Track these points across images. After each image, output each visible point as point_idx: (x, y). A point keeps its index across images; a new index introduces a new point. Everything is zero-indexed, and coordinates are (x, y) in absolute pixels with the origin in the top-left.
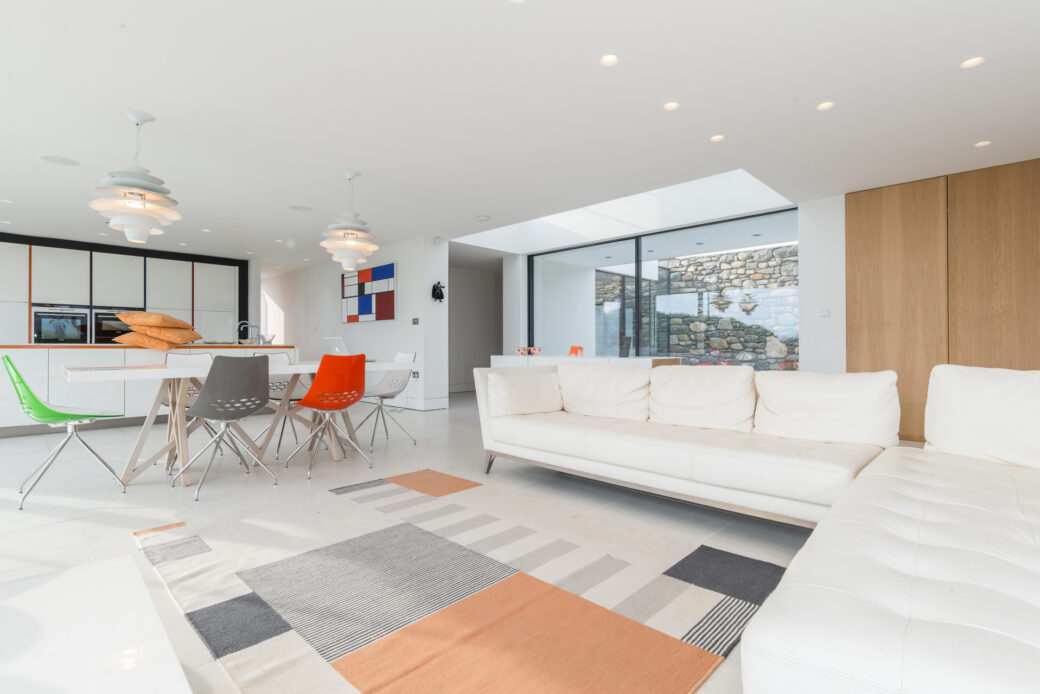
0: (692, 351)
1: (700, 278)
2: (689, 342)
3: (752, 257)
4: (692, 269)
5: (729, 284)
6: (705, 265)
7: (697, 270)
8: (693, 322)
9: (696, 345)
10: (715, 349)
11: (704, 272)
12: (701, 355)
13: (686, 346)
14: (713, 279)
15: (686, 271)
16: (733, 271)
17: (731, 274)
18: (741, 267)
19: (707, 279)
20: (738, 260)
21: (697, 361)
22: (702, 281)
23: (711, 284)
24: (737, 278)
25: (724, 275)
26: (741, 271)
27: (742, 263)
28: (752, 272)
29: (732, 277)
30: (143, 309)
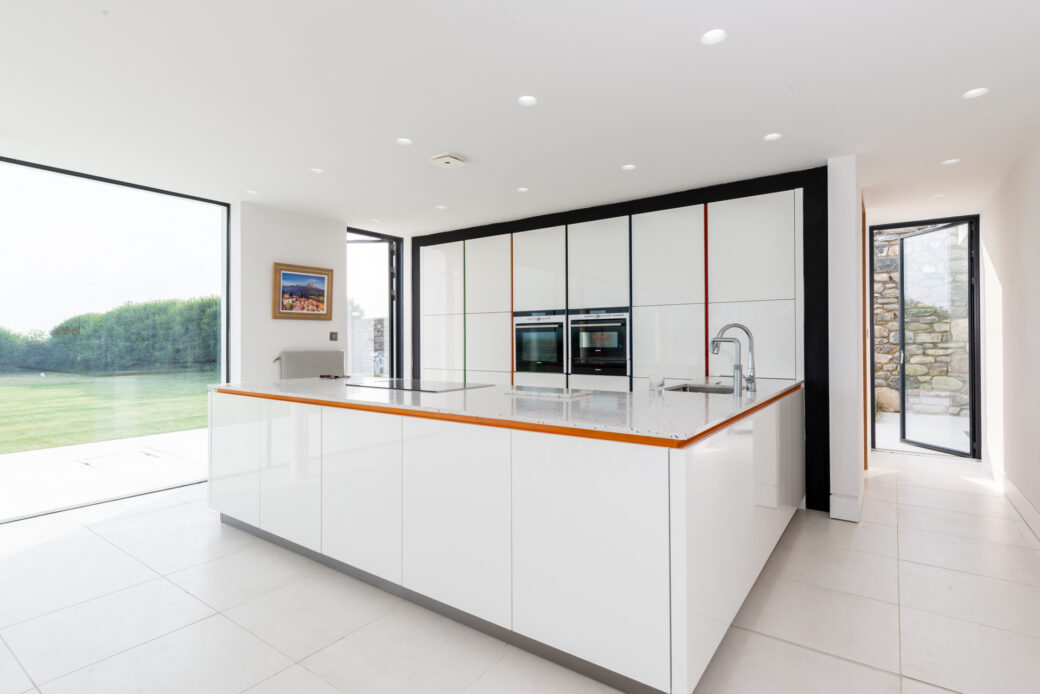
30: (629, 309)
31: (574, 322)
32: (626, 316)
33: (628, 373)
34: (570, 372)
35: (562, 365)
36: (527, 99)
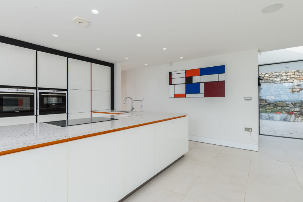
0: (267, 107)
1: (271, 79)
2: (266, 104)
3: (299, 71)
4: (267, 75)
5: (287, 81)
6: (274, 74)
7: (270, 76)
8: (268, 96)
9: (269, 105)
10: (279, 106)
11: (274, 77)
12: (272, 109)
13: (265, 105)
14: (279, 79)
15: (264, 76)
16: (288, 76)
17: (287, 77)
18: (293, 75)
19: (275, 79)
20: (291, 72)
21: (270, 111)
22: (273, 80)
23: (277, 81)
24: (291, 79)
25: (284, 78)
26: (293, 76)
27: (293, 73)
28: (299, 77)
29: (288, 78)
30: (67, 90)
31: (40, 93)
32: (66, 92)
33: (67, 112)
34: (38, 114)
35: (34, 112)
36: (139, 35)
